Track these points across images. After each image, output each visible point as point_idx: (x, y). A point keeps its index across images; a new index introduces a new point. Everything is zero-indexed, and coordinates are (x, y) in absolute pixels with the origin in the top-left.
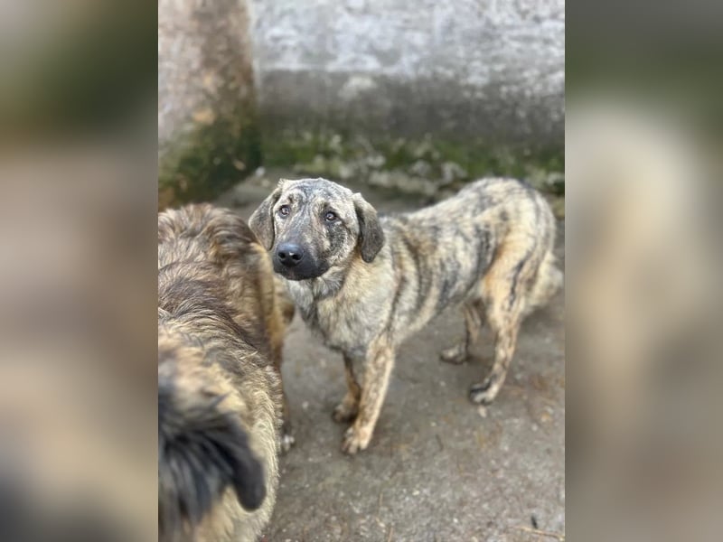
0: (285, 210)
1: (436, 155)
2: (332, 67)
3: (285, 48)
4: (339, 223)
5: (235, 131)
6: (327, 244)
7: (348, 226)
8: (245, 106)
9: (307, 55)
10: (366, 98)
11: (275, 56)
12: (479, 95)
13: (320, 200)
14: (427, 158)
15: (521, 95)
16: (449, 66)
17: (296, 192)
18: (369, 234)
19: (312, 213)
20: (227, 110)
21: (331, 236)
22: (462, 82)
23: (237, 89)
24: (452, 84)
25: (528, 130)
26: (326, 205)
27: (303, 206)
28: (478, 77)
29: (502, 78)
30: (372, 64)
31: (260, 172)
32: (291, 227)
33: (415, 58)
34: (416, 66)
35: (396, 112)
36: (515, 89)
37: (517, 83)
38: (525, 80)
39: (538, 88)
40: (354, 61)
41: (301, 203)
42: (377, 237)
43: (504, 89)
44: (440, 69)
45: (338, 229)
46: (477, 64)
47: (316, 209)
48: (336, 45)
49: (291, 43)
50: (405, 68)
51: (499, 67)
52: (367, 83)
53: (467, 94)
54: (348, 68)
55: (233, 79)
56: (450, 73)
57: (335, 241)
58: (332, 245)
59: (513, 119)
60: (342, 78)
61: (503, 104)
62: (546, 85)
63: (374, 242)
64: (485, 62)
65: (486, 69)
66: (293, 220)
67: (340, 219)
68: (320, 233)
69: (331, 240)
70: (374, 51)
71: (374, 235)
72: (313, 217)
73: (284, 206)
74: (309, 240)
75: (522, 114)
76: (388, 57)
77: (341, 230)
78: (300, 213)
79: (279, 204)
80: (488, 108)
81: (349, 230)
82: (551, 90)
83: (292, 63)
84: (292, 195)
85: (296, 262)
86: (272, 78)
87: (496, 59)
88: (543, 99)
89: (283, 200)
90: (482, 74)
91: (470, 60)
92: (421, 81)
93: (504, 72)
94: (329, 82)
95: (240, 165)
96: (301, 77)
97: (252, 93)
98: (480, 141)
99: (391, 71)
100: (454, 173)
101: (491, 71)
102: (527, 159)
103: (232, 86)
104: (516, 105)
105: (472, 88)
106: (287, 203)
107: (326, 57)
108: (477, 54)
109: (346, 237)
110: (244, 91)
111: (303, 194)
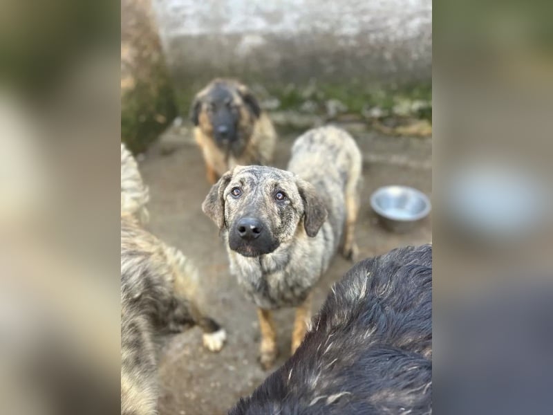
0: (237, 192)
1: (321, 95)
2: (227, 29)
3: (184, 17)
4: (288, 202)
5: (153, 91)
6: (278, 222)
7: (295, 206)
8: (158, 70)
9: (204, 21)
10: (258, 54)
11: (177, 24)
12: (353, 43)
13: (270, 181)
14: (314, 98)
15: (387, 40)
16: (324, 20)
17: (247, 175)
18: (312, 212)
19: (264, 193)
20: (144, 74)
21: (281, 215)
22: (337, 33)
23: (150, 56)
24: (328, 36)
25: (393, 68)
26: (276, 185)
27: (255, 187)
28: (350, 28)
29: (370, 27)
30: (260, 24)
31: (178, 122)
32: (246, 205)
33: (296, 16)
34: (298, 22)
35: (284, 63)
36: (381, 36)
37: (382, 30)
38: (388, 28)
39: (400, 34)
40: (245, 23)
41: (253, 184)
42: (319, 213)
43: (372, 37)
44: (319, 24)
45: (287, 208)
46: (348, 17)
47: (268, 189)
48: (228, 10)
49: (190, 12)
50: (289, 25)
51: (366, 18)
52: (257, 41)
53: (341, 43)
54: (240, 29)
55: (145, 48)
56: (325, 27)
57: (285, 219)
58: (282, 222)
59: (381, 61)
60: (236, 38)
61: (372, 49)
62: (405, 31)
63: (317, 218)
64: (355, 14)
65: (355, 20)
66: (246, 198)
67: (289, 199)
68: (273, 211)
69: (281, 218)
70: (260, 13)
71: (316, 211)
72: (266, 196)
73: (235, 188)
74: (265, 216)
75: (388, 56)
76: (273, 17)
77: (289, 210)
78: (253, 193)
79: (230, 186)
80: (360, 54)
81: (295, 209)
82: (410, 34)
83: (192, 28)
84: (244, 179)
85: (257, 235)
86: (177, 42)
87: (364, 12)
88: (405, 42)
89: (235, 182)
90: (353, 25)
91: (342, 14)
92: (303, 35)
93: (372, 22)
94: (225, 42)
95: (161, 119)
96: (201, 39)
97: (162, 58)
98: (355, 81)
99: (277, 29)
100: (337, 109)
101: (361, 23)
102: (394, 93)
103: (145, 54)
104: (383, 49)
105: (346, 38)
106: (239, 185)
107: (220, 21)
108: (348, 9)
109: (293, 216)
110: (155, 57)
111: (254, 177)
